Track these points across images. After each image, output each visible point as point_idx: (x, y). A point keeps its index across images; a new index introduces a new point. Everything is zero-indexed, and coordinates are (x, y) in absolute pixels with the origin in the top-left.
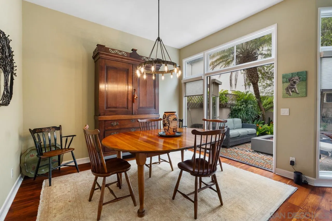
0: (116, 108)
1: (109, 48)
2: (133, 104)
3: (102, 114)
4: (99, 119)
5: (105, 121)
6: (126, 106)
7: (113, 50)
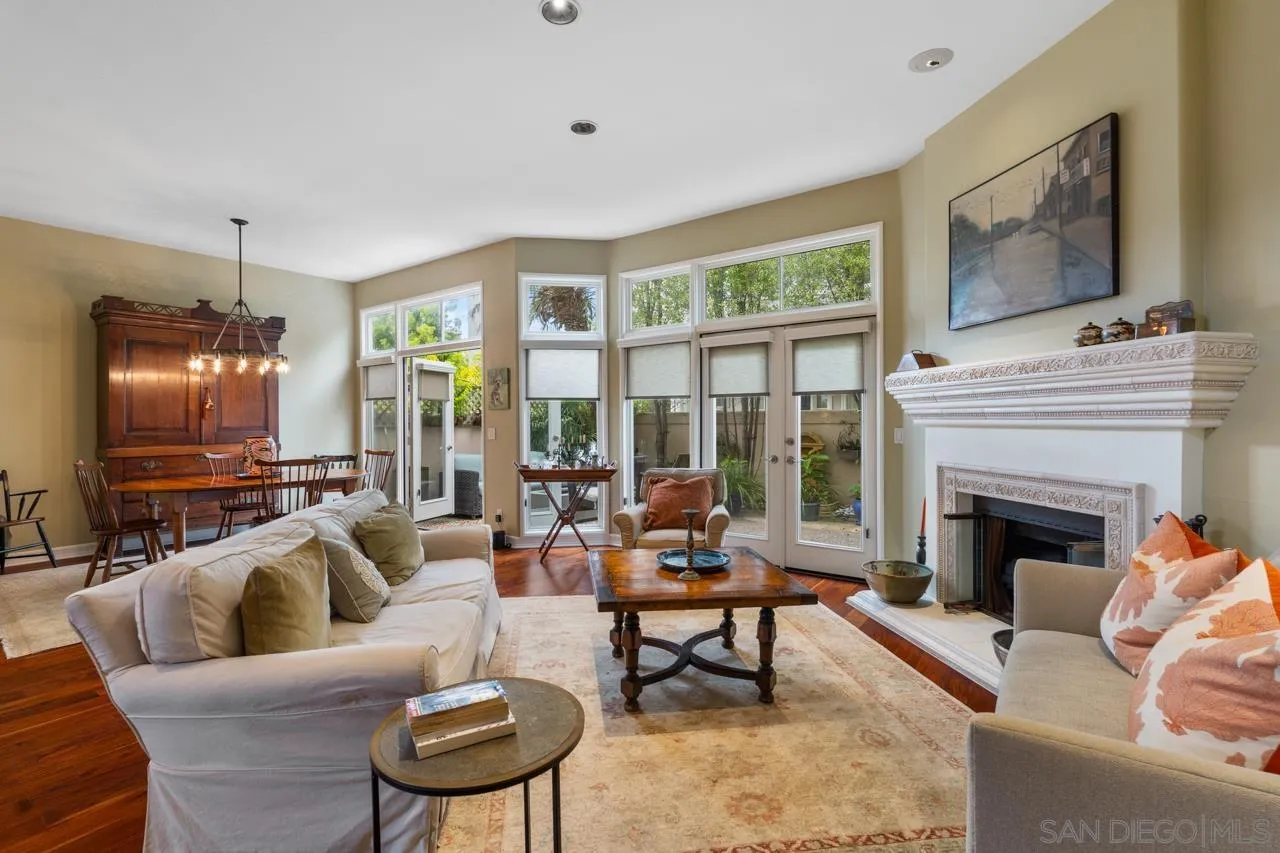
0: (155, 429)
1: (134, 302)
2: (203, 422)
3: (117, 443)
4: (109, 455)
5: (124, 459)
6: (181, 425)
7: (144, 305)
